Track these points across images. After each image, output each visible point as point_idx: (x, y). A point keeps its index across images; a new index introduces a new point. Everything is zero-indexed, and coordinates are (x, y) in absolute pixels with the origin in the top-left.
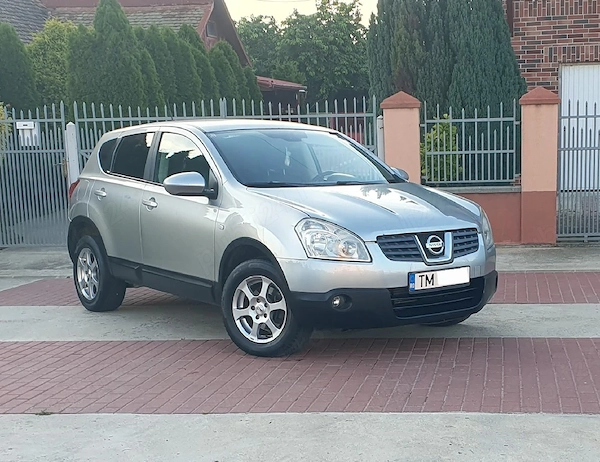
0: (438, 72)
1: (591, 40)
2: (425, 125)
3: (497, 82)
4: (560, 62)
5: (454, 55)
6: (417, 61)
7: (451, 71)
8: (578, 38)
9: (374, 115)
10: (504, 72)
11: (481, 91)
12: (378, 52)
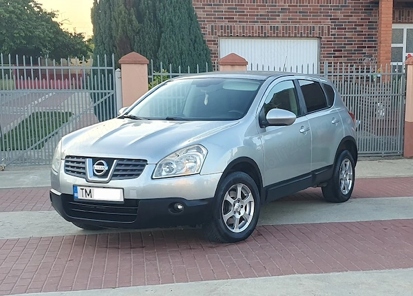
0: (149, 38)
1: (239, 22)
2: (152, 77)
3: (192, 48)
4: (219, 36)
5: (161, 28)
6: (134, 30)
7: (159, 39)
8: (230, 19)
9: (113, 68)
10: (195, 41)
11: (181, 54)
12: (102, 22)
